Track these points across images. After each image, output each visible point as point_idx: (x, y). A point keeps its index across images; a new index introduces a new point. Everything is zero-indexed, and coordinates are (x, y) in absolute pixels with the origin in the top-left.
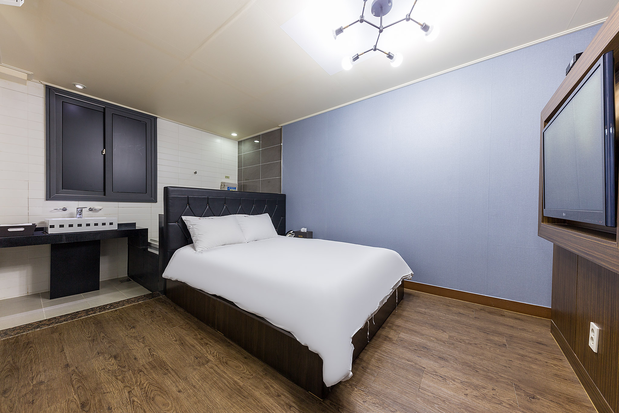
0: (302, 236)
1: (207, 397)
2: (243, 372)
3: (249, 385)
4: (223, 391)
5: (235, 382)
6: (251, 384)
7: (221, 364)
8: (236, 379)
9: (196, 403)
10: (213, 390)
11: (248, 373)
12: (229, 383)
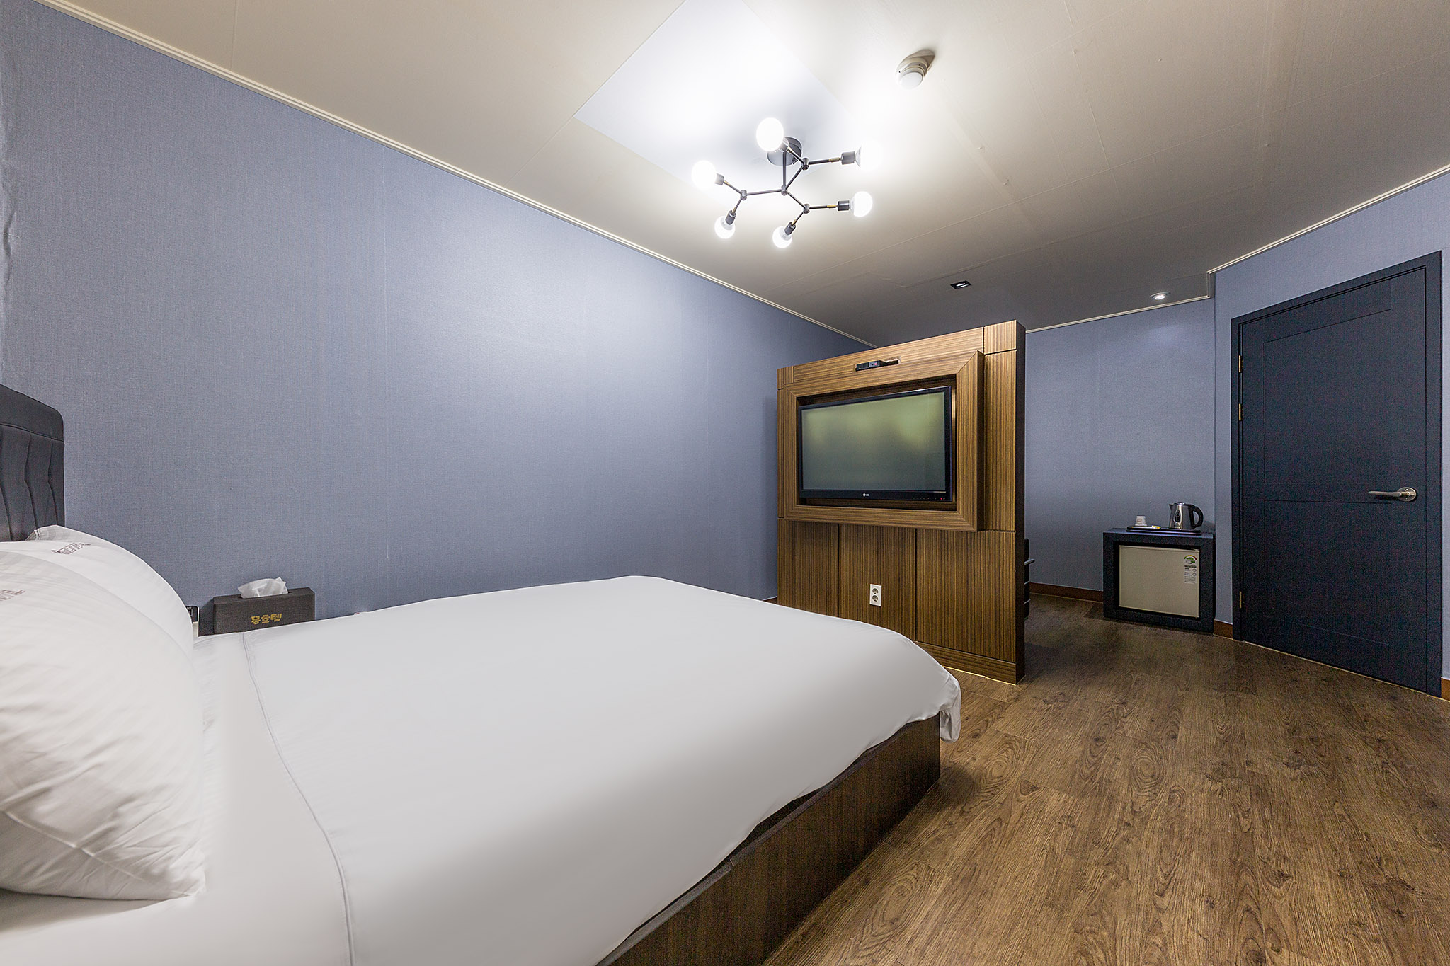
0: (276, 617)
1: (1010, 935)
2: (914, 881)
3: (943, 866)
4: (979, 909)
5: (946, 890)
6: (940, 863)
7: (901, 932)
8: (940, 890)
9: (1035, 953)
10: (986, 928)
11: (914, 872)
12: (954, 902)
